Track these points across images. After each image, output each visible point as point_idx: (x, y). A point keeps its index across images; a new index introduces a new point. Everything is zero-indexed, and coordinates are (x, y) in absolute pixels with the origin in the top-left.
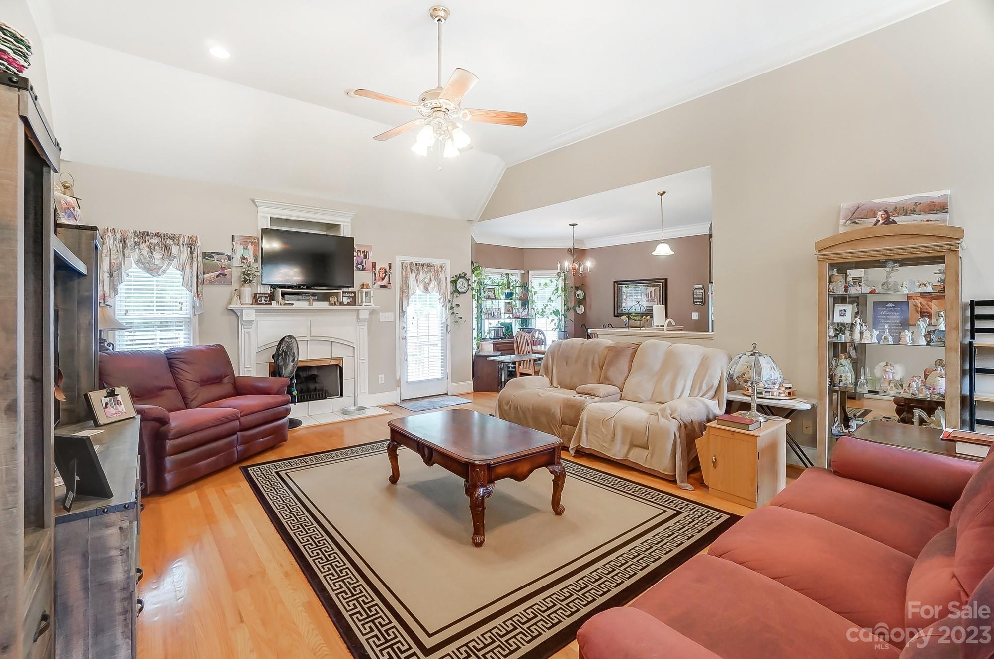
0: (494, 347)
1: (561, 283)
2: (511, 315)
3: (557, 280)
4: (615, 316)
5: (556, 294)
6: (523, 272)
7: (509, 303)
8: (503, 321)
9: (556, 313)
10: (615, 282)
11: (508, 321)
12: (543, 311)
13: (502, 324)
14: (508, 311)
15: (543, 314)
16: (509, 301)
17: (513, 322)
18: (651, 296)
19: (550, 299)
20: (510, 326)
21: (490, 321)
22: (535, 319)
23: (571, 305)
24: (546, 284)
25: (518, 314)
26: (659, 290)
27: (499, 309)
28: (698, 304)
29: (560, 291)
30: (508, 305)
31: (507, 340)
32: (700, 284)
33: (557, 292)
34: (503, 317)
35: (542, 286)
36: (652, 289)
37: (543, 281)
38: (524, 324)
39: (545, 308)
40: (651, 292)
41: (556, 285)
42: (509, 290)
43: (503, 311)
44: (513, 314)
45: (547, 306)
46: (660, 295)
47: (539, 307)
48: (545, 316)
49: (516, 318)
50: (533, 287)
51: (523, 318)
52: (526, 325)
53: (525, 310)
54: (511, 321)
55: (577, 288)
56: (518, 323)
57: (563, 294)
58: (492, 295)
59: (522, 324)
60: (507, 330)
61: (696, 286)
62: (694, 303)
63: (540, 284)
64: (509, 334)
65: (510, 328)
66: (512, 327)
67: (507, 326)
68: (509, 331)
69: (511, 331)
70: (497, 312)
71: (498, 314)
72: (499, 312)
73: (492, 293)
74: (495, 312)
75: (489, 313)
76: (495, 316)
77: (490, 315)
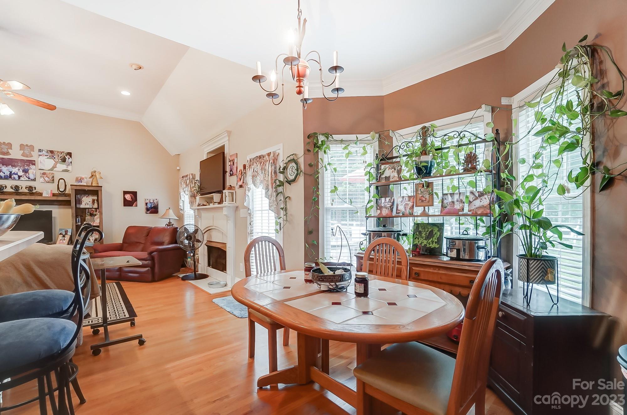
20: (436, 230)
64: (430, 246)
65: (434, 236)
66: (440, 234)
67: (428, 230)
68: (430, 241)
69: (434, 243)
70: (404, 204)
71: (405, 208)
72: (409, 202)
73: (396, 171)
74: (400, 205)
75: (388, 206)
76: (399, 210)
77: (389, 209)
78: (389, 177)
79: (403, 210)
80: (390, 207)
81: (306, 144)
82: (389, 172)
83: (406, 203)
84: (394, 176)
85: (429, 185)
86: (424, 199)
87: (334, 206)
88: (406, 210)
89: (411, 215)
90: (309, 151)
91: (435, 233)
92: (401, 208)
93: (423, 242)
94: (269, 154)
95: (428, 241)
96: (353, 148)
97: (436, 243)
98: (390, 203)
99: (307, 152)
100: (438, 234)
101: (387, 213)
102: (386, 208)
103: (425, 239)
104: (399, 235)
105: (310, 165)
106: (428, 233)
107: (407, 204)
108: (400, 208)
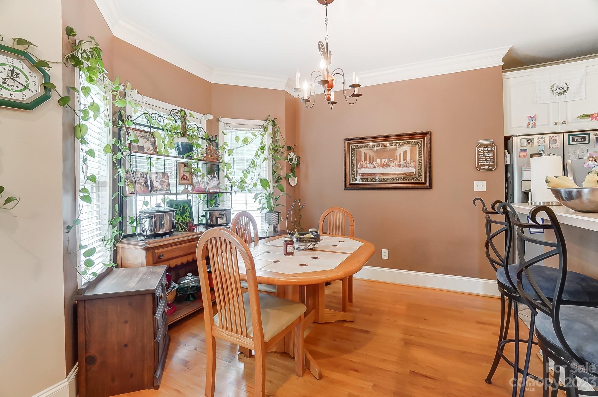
0: (151, 255)
1: (268, 141)
2: (189, 188)
3: (263, 135)
4: (346, 188)
5: (262, 155)
6: (210, 117)
7: (186, 165)
8: (173, 197)
9: (264, 183)
10: (345, 140)
11: (182, 197)
12: (243, 181)
13: (171, 204)
14: (184, 179)
15: (242, 186)
16: (185, 161)
17: (193, 199)
18: (405, 159)
19: (253, 162)
20: (186, 206)
21: (147, 198)
22: (231, 193)
23: (283, 173)
24: (246, 141)
25: (202, 186)
26: (420, 150)
27: (165, 175)
28: (486, 167)
29: (266, 152)
30: (183, 169)
31: (180, 236)
32: (489, 139)
33: (263, 153)
34: (173, 190)
35: (240, 142)
36: (407, 148)
37: (242, 135)
38: (213, 202)
39: (245, 176)
40: (405, 153)
41: (262, 142)
42: (185, 140)
43: (173, 180)
44: (192, 184)
45: (249, 173)
46: (420, 157)
47: (236, 175)
48: (246, 189)
49: (199, 192)
50: (225, 143)
51: (211, 191)
52: (216, 204)
53: (214, 179)
54: (190, 197)
55: (289, 149)
56: (201, 201)
57: (271, 156)
58: (148, 146)
59: (209, 202)
60: (182, 214)
61: (481, 142)
62: (479, 166)
63: (237, 139)
64: (185, 221)
65: (186, 211)
66: (190, 209)
67: (181, 207)
68: (184, 216)
69: (188, 217)
70: (159, 181)
71: (162, 185)
72: (164, 179)
73: (150, 142)
74: (155, 181)
75: (141, 181)
76: (156, 187)
77: (143, 185)
79: (160, 187)
80: (145, 183)
83: (161, 179)
84: (149, 148)
86: (185, 178)
88: (163, 187)
91: (187, 209)
92: (157, 185)
93: (180, 218)
95: (183, 217)
97: (189, 218)
98: (143, 179)
100: (189, 209)
101: (143, 190)
102: (141, 184)
103: (181, 216)
106: (181, 209)
107: (163, 181)
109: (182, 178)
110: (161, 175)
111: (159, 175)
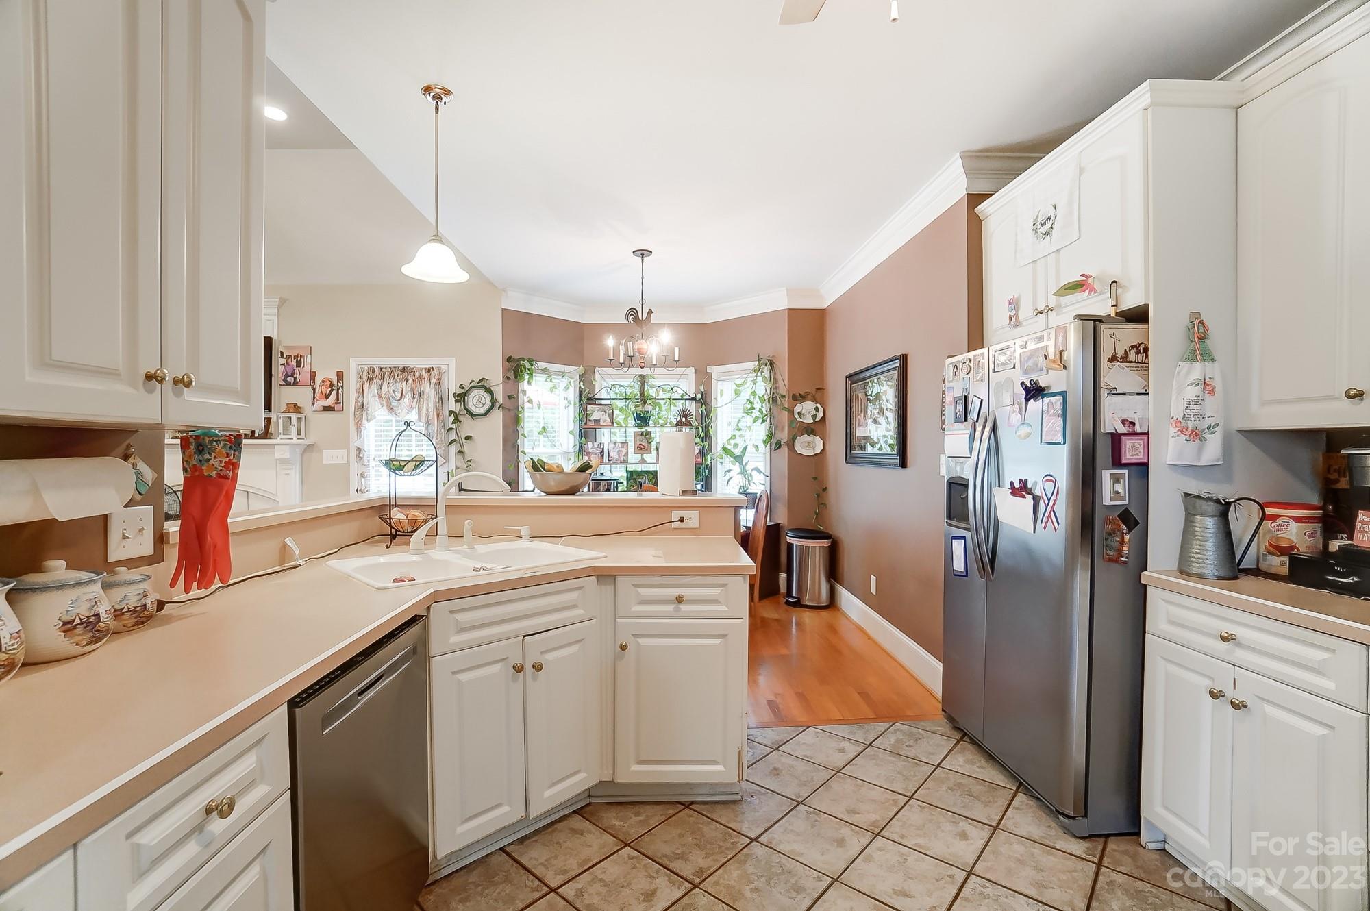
2: (647, 457)
4: (847, 461)
10: (847, 378)
11: (641, 468)
23: (783, 436)
29: (759, 407)
34: (629, 461)
57: (766, 413)
58: (604, 418)
70: (617, 451)
71: (619, 455)
72: (623, 449)
73: (607, 414)
74: (612, 451)
75: (598, 451)
76: (611, 457)
77: (599, 455)
78: (599, 420)
79: (617, 457)
80: (601, 453)
81: (505, 370)
82: (596, 414)
83: (620, 449)
84: (606, 420)
85: (649, 433)
86: (643, 447)
87: (535, 451)
88: (619, 457)
89: (626, 462)
90: (508, 378)
92: (614, 454)
94: (430, 370)
96: (556, 380)
98: (600, 449)
99: (506, 380)
102: (596, 454)
104: (617, 483)
105: (510, 397)
107: (621, 451)
108: (611, 454)
109: (638, 447)
110: (620, 445)
111: (617, 445)
